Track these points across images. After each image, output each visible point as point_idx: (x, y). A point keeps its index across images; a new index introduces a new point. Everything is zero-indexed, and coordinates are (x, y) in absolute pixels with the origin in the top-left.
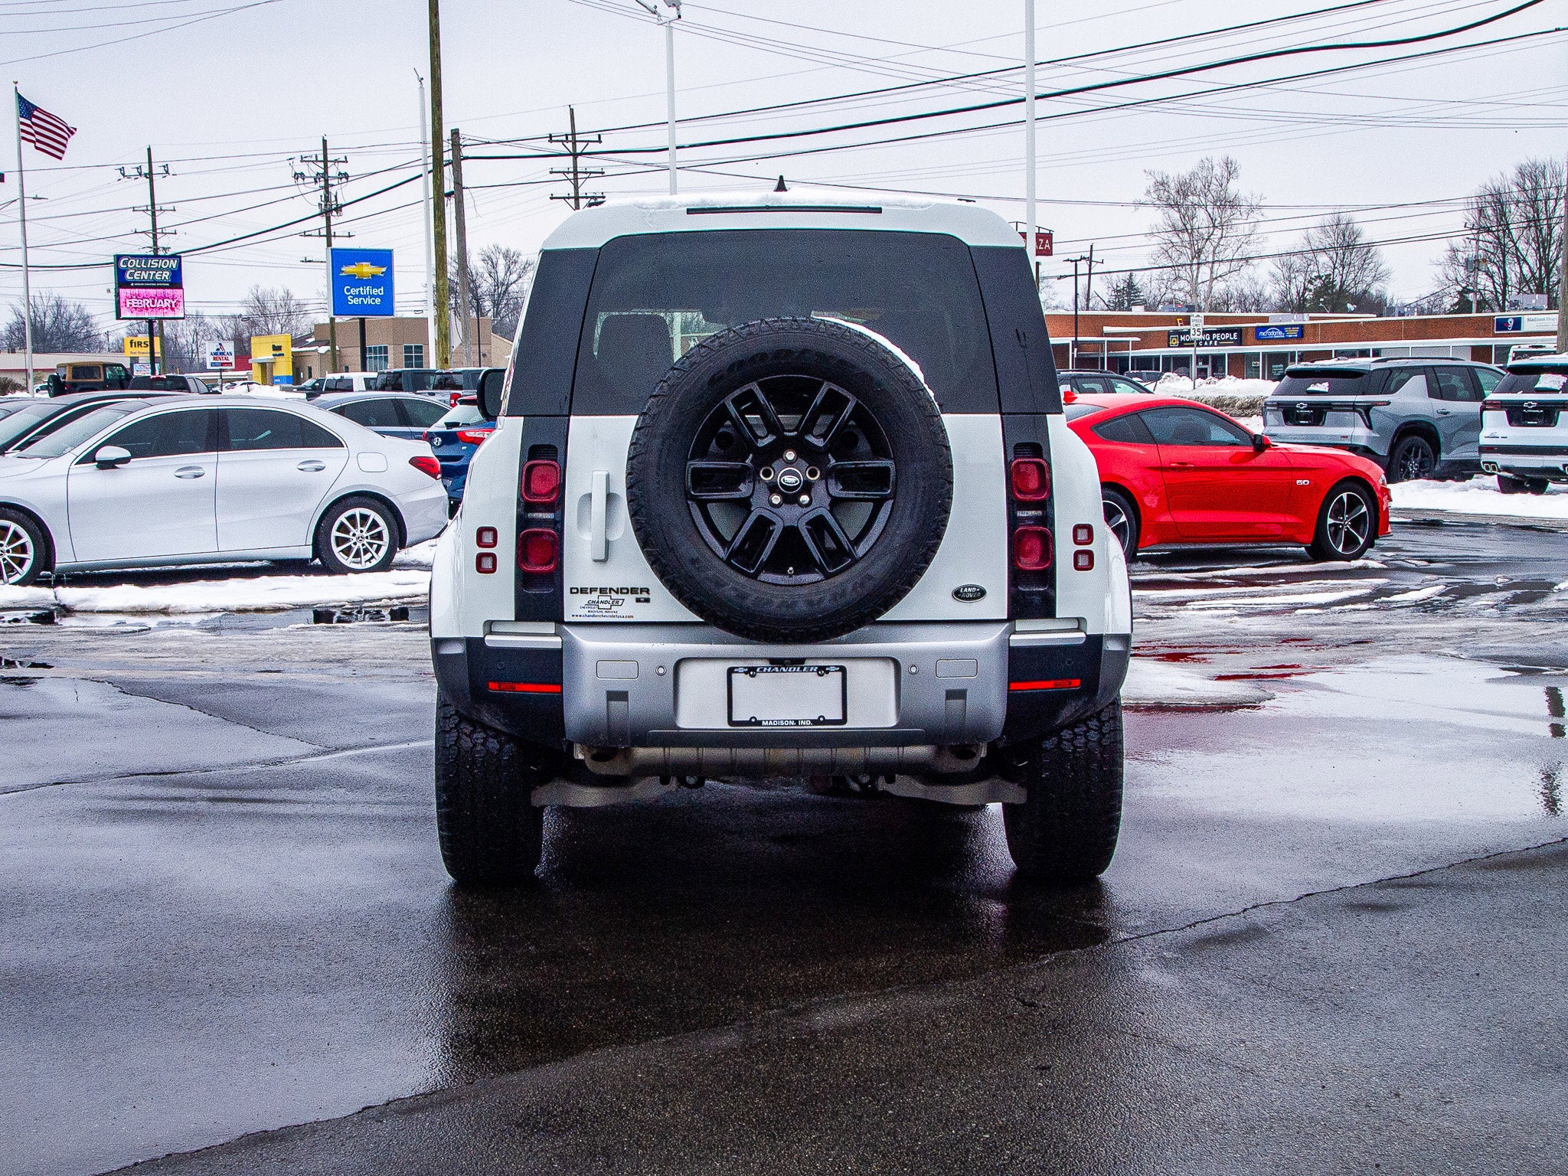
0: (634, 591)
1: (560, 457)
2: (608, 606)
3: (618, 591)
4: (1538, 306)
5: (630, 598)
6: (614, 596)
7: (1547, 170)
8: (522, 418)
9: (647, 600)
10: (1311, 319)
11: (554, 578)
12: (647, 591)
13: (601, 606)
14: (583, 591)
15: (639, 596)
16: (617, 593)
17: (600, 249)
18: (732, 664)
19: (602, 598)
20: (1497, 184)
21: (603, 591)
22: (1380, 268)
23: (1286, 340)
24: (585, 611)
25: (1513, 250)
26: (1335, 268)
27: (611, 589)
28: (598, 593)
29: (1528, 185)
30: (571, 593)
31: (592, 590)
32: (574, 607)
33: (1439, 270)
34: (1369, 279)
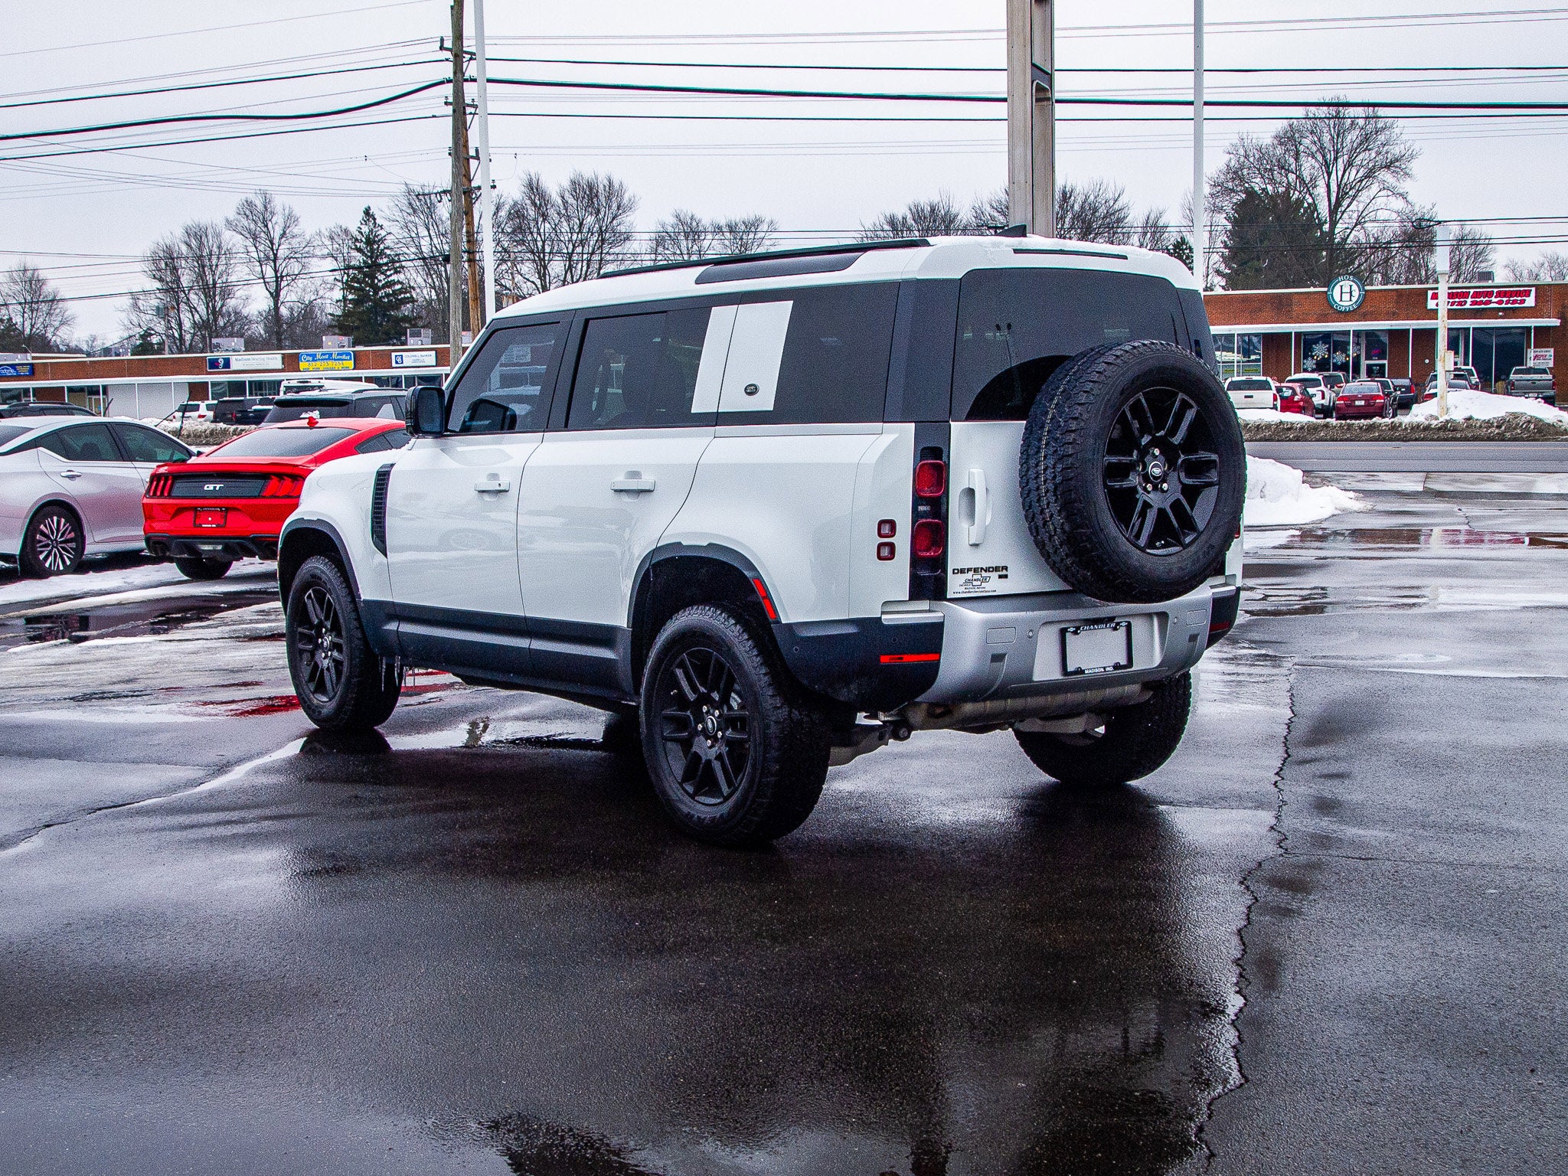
0: (996, 569)
1: (944, 458)
2: (979, 583)
3: (987, 570)
4: (237, 348)
5: (994, 575)
6: (984, 574)
7: (209, 231)
8: (913, 424)
9: (1006, 576)
10: (34, 358)
11: (940, 563)
12: (1006, 568)
13: (975, 583)
14: (962, 571)
15: (1001, 573)
16: (986, 571)
17: (960, 279)
18: (1063, 626)
19: (975, 577)
20: (168, 242)
21: (976, 570)
22: (67, 313)
23: (18, 377)
24: (962, 589)
25: (185, 300)
26: (24, 312)
27: (982, 568)
28: (972, 573)
29: (194, 244)
30: (954, 573)
31: (969, 570)
32: (955, 585)
33: (124, 315)
34: (57, 324)
